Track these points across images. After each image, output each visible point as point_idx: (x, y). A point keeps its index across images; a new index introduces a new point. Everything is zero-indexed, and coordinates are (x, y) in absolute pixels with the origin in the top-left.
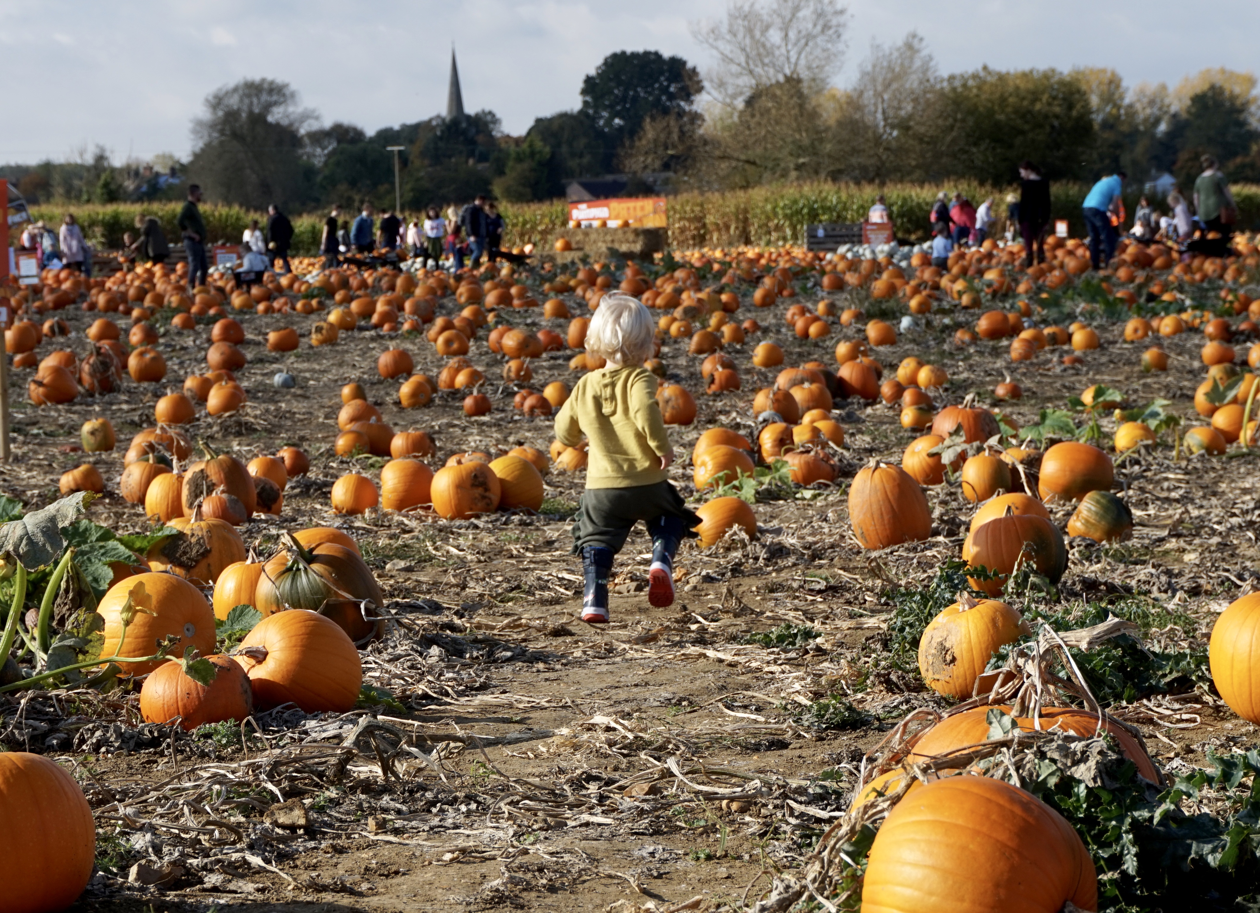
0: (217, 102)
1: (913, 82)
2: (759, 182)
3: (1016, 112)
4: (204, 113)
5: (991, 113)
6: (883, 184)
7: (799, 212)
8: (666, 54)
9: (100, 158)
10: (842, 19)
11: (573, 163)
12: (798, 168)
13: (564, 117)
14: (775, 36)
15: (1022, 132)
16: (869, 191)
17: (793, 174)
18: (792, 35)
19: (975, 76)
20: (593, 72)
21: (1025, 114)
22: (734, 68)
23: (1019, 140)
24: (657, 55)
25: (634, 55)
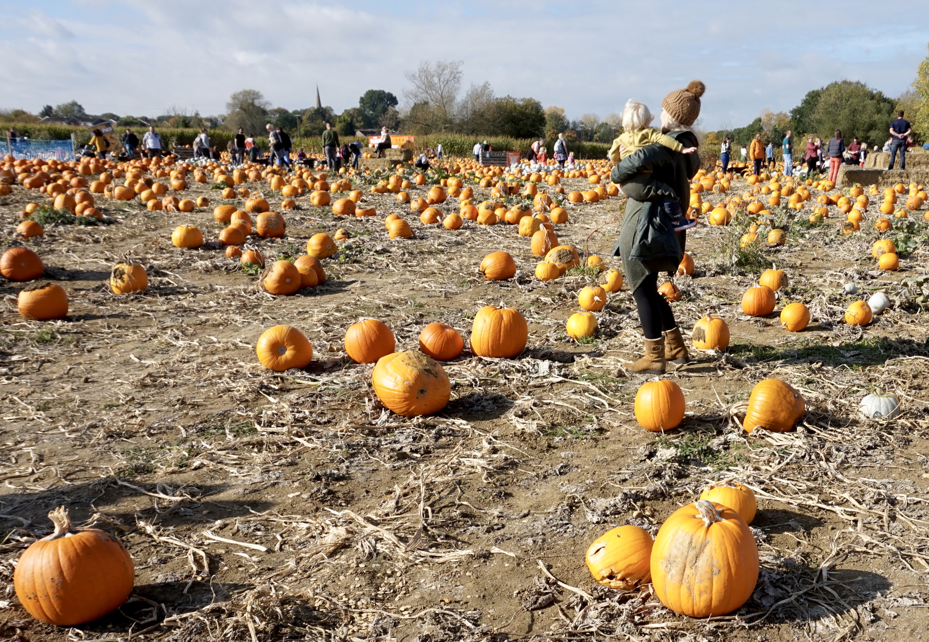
0: (235, 97)
1: (484, 99)
2: (431, 132)
3: (520, 112)
4: (230, 101)
5: (511, 112)
6: (477, 135)
7: (447, 144)
8: (387, 91)
9: (197, 114)
10: (461, 75)
11: (358, 125)
12: (445, 128)
13: (354, 109)
14: (436, 80)
15: (522, 120)
16: (472, 138)
17: (443, 130)
18: (442, 79)
19: (505, 98)
20: (363, 96)
21: (523, 114)
22: (421, 90)
23: (521, 123)
24: (384, 92)
25: (376, 91)
